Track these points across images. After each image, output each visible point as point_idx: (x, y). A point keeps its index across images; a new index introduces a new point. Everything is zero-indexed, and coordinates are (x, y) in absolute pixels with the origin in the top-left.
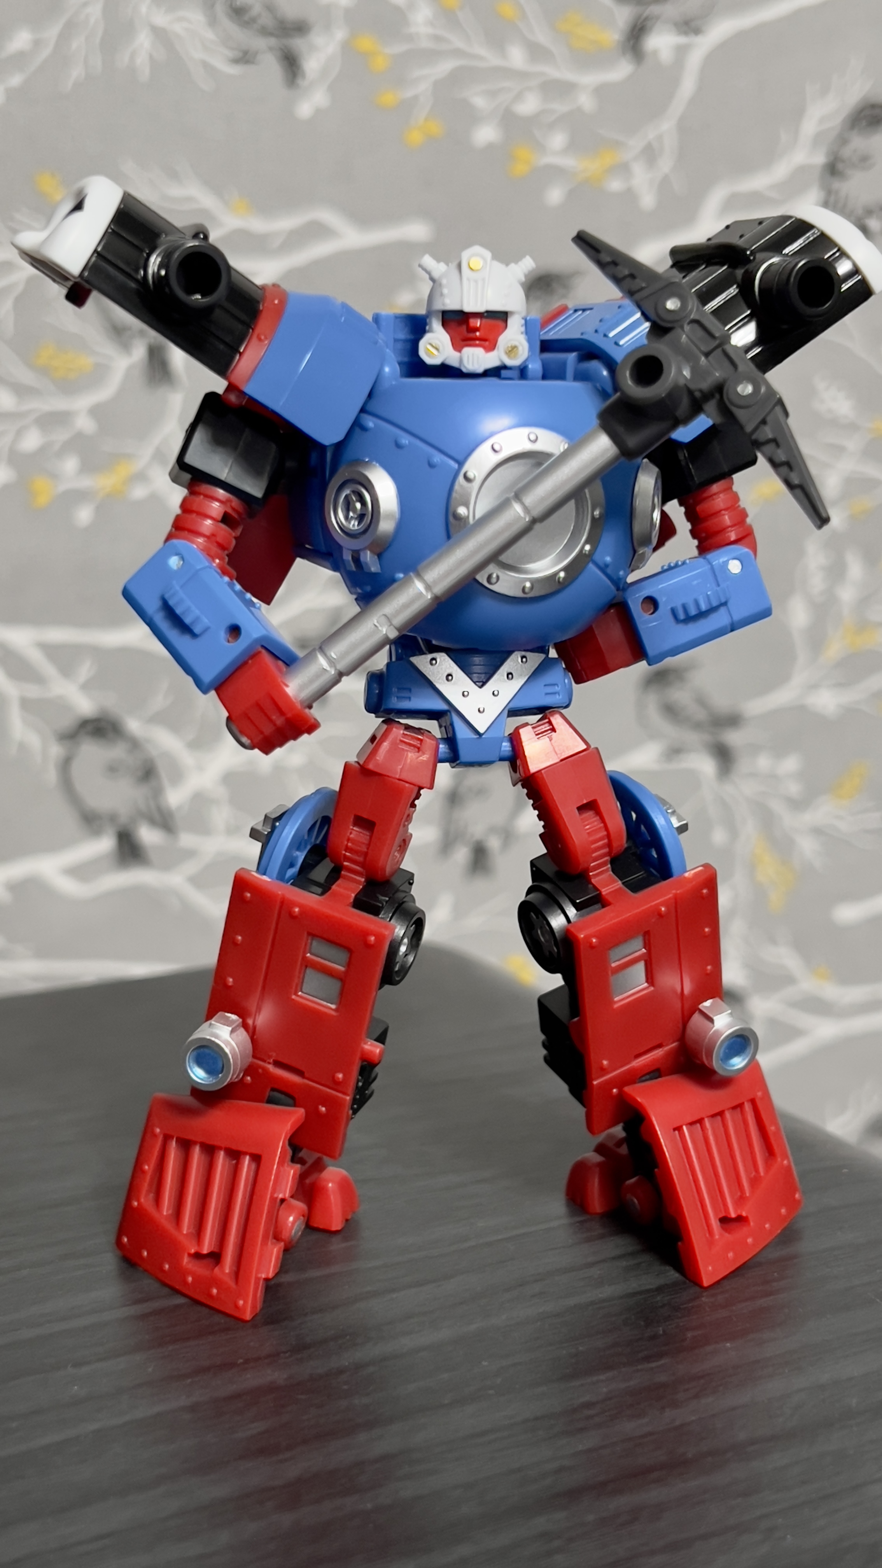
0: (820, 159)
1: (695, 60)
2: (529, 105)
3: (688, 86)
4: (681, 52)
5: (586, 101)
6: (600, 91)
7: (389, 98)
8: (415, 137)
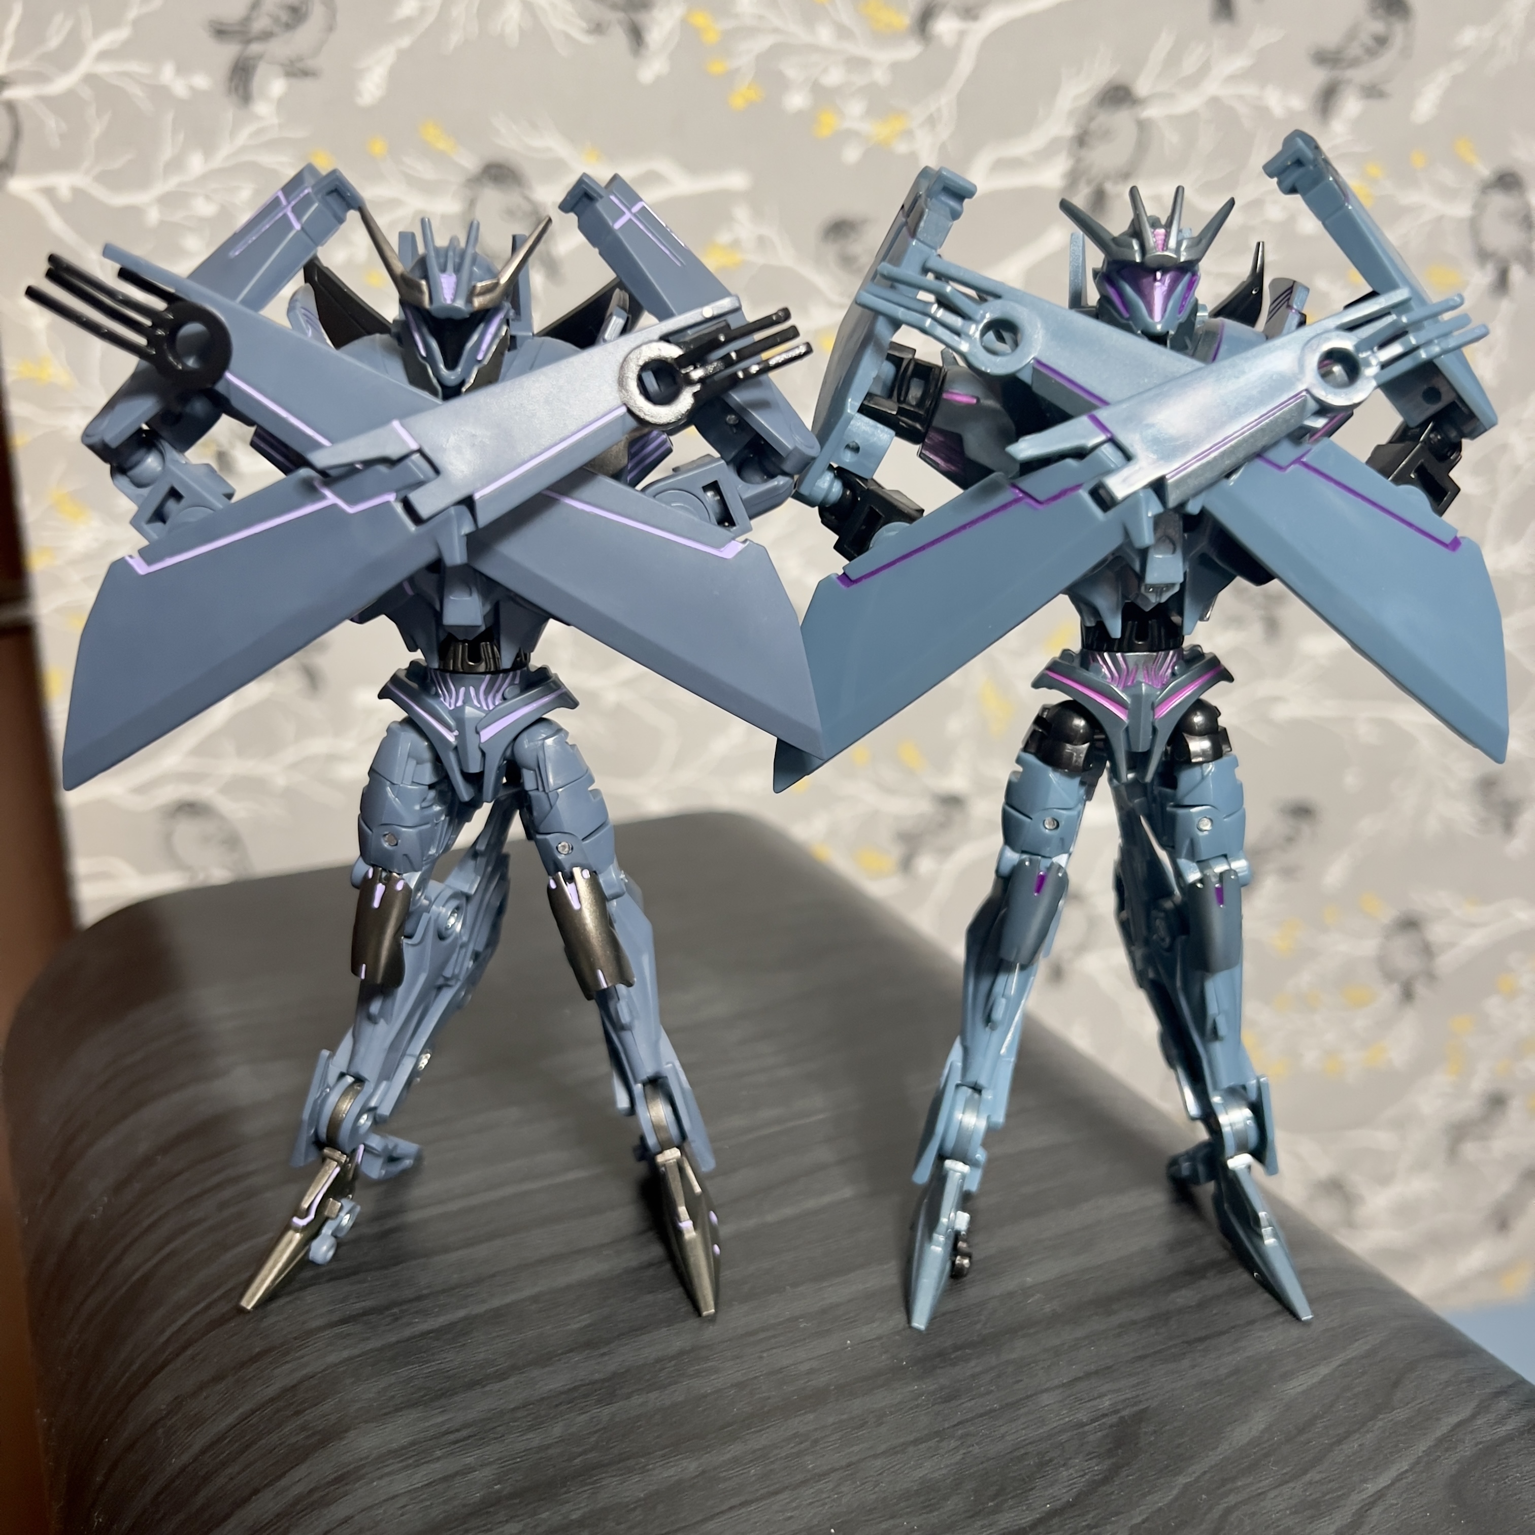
0: (1069, 131)
1: (973, 43)
2: (834, 77)
3: (965, 65)
4: (962, 34)
5: (880, 76)
6: (895, 67)
7: (717, 67)
8: (738, 101)
